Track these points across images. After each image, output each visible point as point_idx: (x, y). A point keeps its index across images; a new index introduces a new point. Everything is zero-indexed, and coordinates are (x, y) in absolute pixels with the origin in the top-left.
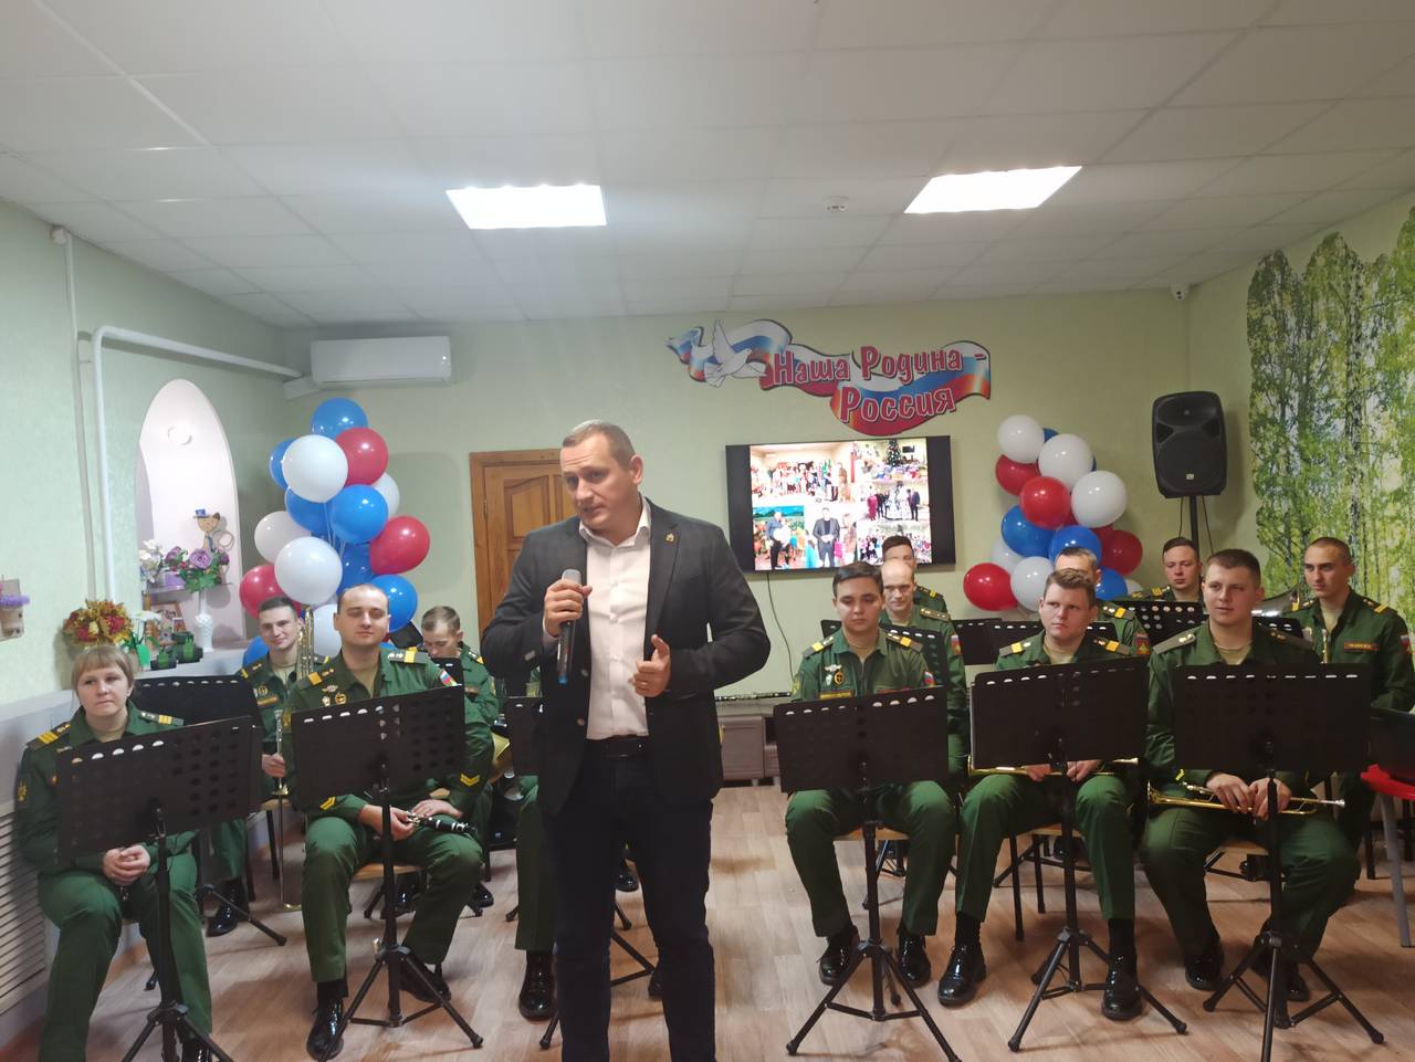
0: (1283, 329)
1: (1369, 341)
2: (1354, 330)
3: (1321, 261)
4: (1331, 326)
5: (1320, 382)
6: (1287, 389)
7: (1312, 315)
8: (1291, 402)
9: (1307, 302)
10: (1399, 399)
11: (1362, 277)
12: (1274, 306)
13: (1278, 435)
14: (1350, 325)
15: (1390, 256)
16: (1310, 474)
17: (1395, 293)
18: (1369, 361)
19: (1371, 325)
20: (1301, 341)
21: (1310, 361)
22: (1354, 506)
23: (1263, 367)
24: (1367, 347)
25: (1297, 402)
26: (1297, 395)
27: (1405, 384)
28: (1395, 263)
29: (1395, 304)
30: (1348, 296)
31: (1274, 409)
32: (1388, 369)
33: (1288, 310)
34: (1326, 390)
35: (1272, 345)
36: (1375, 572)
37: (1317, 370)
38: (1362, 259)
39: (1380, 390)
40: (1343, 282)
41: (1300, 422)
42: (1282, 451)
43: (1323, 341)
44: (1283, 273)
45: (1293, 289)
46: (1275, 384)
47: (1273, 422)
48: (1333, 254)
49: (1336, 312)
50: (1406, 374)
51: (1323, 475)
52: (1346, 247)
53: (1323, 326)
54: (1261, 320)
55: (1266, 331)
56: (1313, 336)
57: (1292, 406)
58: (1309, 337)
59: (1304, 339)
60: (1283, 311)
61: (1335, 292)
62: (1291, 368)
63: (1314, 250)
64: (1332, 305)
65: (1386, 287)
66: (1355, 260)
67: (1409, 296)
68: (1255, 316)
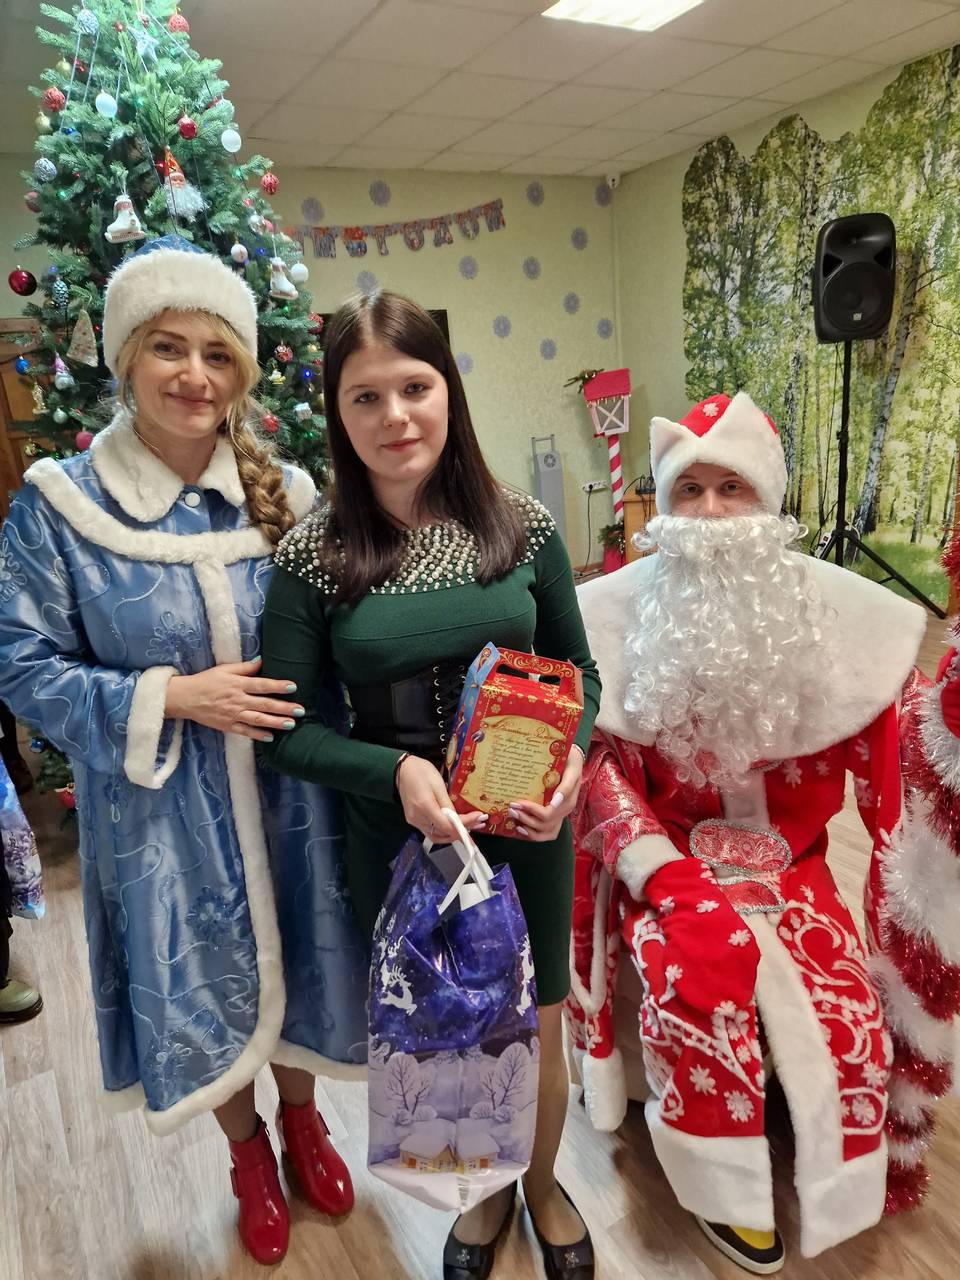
0: (726, 209)
1: (826, 213)
2: (809, 205)
3: (775, 143)
4: (782, 203)
5: (766, 255)
6: (728, 264)
7: (761, 195)
8: (731, 275)
9: (755, 182)
11: (823, 155)
12: (716, 190)
13: (716, 305)
14: (805, 200)
15: (856, 132)
16: (750, 336)
17: (860, 167)
19: (830, 197)
20: (746, 219)
21: (756, 235)
22: (797, 359)
23: (700, 247)
25: (739, 274)
26: (739, 267)
29: (859, 178)
30: (805, 174)
31: (713, 282)
33: (733, 191)
34: (772, 261)
35: (712, 226)
36: (815, 410)
37: (765, 244)
38: (824, 138)
41: (741, 292)
42: (720, 319)
43: (772, 217)
44: (727, 156)
45: (739, 171)
46: (714, 260)
47: (710, 294)
48: (790, 135)
49: (790, 189)
51: (764, 336)
52: (806, 127)
53: (774, 203)
54: (700, 203)
55: (704, 214)
56: (760, 213)
57: (733, 279)
58: (756, 215)
59: (749, 218)
60: (726, 194)
61: (791, 170)
62: (731, 244)
63: (768, 133)
64: (785, 183)
65: (845, 165)
66: (816, 139)
67: (874, 169)
68: (691, 199)
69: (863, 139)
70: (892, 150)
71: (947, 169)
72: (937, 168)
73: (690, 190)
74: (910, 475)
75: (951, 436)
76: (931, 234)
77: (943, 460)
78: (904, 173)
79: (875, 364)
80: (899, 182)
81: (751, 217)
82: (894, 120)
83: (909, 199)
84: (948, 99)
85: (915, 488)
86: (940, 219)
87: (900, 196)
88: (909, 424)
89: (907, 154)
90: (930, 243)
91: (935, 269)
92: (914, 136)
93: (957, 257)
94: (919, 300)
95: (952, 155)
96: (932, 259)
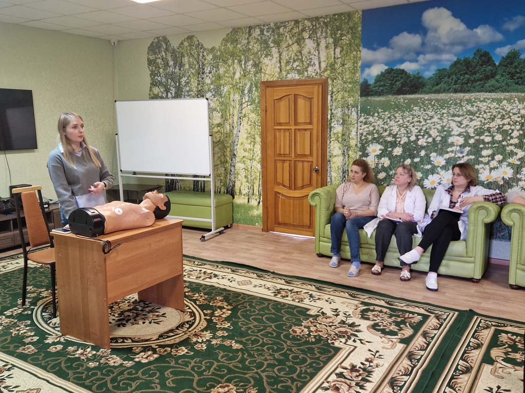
0: (167, 65)
1: (208, 74)
2: (201, 70)
3: (186, 44)
4: (190, 67)
5: (184, 86)
6: (169, 87)
7: (182, 62)
8: (170, 91)
9: (179, 57)
10: (221, 95)
11: (205, 53)
12: (162, 56)
14: (199, 68)
15: (217, 47)
17: (219, 60)
18: (208, 81)
19: (209, 69)
20: (176, 70)
21: (180, 78)
23: (156, 78)
24: (207, 76)
25: (175, 92)
26: (174, 89)
27: (224, 90)
29: (219, 64)
30: (199, 58)
31: (163, 93)
32: (216, 84)
33: (169, 58)
34: (188, 89)
35: (161, 70)
37: (184, 82)
38: (205, 46)
39: (212, 91)
40: (196, 53)
43: (186, 72)
44: (167, 44)
45: (172, 51)
46: (162, 84)
47: (162, 98)
48: (192, 42)
49: (193, 62)
50: (224, 87)
52: (198, 41)
53: (187, 66)
54: (155, 60)
55: (157, 65)
56: (182, 69)
57: (171, 93)
58: (180, 70)
59: (177, 70)
60: (167, 59)
61: (193, 56)
62: (170, 79)
63: (183, 39)
64: (191, 60)
65: (215, 57)
66: (202, 46)
67: (225, 62)
68: (151, 58)
69: (220, 50)
70: (231, 56)
71: (249, 67)
72: (246, 66)
73: (151, 54)
74: (245, 176)
75: (258, 162)
76: (246, 89)
77: (256, 171)
78: (235, 66)
79: (230, 133)
80: (234, 68)
81: (178, 70)
82: (231, 46)
83: (237, 76)
84: (248, 43)
85: (248, 182)
86: (249, 84)
87: (234, 74)
88: (244, 157)
89: (236, 59)
90: (246, 92)
91: (248, 101)
92: (238, 53)
93: (255, 98)
94: (243, 111)
95: (251, 62)
96: (247, 98)
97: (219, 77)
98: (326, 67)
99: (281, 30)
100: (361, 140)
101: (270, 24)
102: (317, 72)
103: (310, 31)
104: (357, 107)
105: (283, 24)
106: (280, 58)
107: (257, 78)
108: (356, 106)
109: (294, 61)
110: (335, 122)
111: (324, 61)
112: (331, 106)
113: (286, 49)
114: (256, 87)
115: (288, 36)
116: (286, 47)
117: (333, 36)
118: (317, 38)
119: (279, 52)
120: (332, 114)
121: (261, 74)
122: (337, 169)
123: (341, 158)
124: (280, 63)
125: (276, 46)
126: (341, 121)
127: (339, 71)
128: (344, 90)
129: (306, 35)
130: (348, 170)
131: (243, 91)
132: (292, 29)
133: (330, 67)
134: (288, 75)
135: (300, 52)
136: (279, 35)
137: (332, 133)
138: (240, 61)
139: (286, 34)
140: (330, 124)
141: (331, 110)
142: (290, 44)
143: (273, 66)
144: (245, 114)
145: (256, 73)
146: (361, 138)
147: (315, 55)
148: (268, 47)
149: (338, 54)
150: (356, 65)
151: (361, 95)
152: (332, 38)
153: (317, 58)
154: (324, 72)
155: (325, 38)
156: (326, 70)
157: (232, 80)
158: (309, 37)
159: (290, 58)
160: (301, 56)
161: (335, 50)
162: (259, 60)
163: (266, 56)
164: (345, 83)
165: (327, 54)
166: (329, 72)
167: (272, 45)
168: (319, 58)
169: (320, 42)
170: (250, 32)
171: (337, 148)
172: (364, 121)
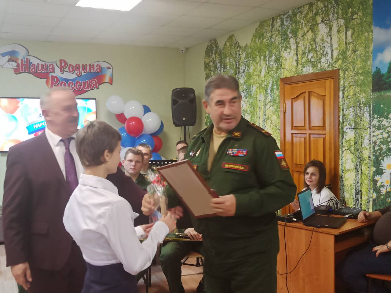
0: (216, 67)
1: (242, 74)
2: (238, 70)
3: (228, 44)
4: (231, 68)
7: (225, 63)
9: (223, 58)
10: (250, 95)
11: (240, 51)
12: (214, 58)
14: (236, 68)
15: (249, 44)
17: (250, 58)
18: (241, 81)
19: (243, 68)
24: (242, 76)
27: (252, 90)
28: (251, 48)
29: (250, 62)
30: (236, 58)
32: (247, 84)
33: (218, 61)
35: (212, 73)
38: (241, 45)
39: (245, 91)
40: (235, 52)
43: (228, 72)
44: (216, 47)
45: (219, 53)
48: (232, 42)
49: (232, 63)
50: (253, 86)
52: (236, 40)
53: (228, 67)
54: (209, 63)
55: (210, 67)
56: (225, 71)
59: (222, 72)
60: (216, 61)
61: (232, 55)
63: (226, 40)
64: (231, 60)
65: (247, 55)
66: (239, 45)
67: (254, 59)
68: (207, 62)
70: (258, 53)
71: (272, 63)
72: (270, 62)
73: (206, 58)
76: (269, 87)
78: (261, 62)
80: (260, 65)
82: (258, 41)
83: (263, 73)
84: (272, 35)
86: (271, 82)
87: (261, 71)
89: (262, 55)
90: (269, 91)
91: (270, 102)
92: (264, 49)
93: (276, 98)
94: (267, 113)
95: (273, 58)
96: (270, 98)
97: (250, 77)
98: (338, 55)
99: (298, 16)
100: (375, 151)
101: (288, 12)
102: (330, 63)
103: (322, 14)
104: (370, 106)
105: (300, 10)
106: (297, 49)
107: (278, 75)
108: (367, 105)
109: (309, 52)
110: (348, 126)
111: (336, 49)
112: (344, 104)
113: (302, 38)
114: (277, 85)
115: (304, 22)
116: (302, 37)
117: (345, 16)
118: (330, 21)
119: (296, 42)
120: (344, 115)
121: (281, 70)
122: (350, 188)
123: (354, 174)
124: (297, 55)
125: (294, 36)
126: (354, 125)
127: (351, 59)
128: (356, 83)
129: (319, 19)
130: (361, 191)
131: (266, 91)
132: (307, 14)
133: (342, 55)
134: (304, 69)
135: (314, 40)
136: (297, 22)
137: (344, 140)
138: (265, 57)
139: (302, 21)
140: (342, 128)
141: (343, 110)
142: (306, 32)
143: (291, 59)
144: (268, 116)
145: (278, 69)
146: (374, 147)
147: (327, 42)
148: (287, 38)
149: (350, 39)
150: (367, 50)
151: (374, 90)
152: (344, 18)
153: (330, 45)
154: (336, 62)
155: (337, 19)
156: (337, 60)
157: (259, 79)
158: (322, 21)
159: (305, 49)
160: (316, 45)
161: (346, 33)
162: (280, 54)
163: (285, 49)
164: (356, 74)
165: (339, 40)
166: (340, 61)
167: (290, 35)
168: (332, 45)
169: (332, 25)
170: (273, 24)
171: (350, 161)
172: (377, 124)
